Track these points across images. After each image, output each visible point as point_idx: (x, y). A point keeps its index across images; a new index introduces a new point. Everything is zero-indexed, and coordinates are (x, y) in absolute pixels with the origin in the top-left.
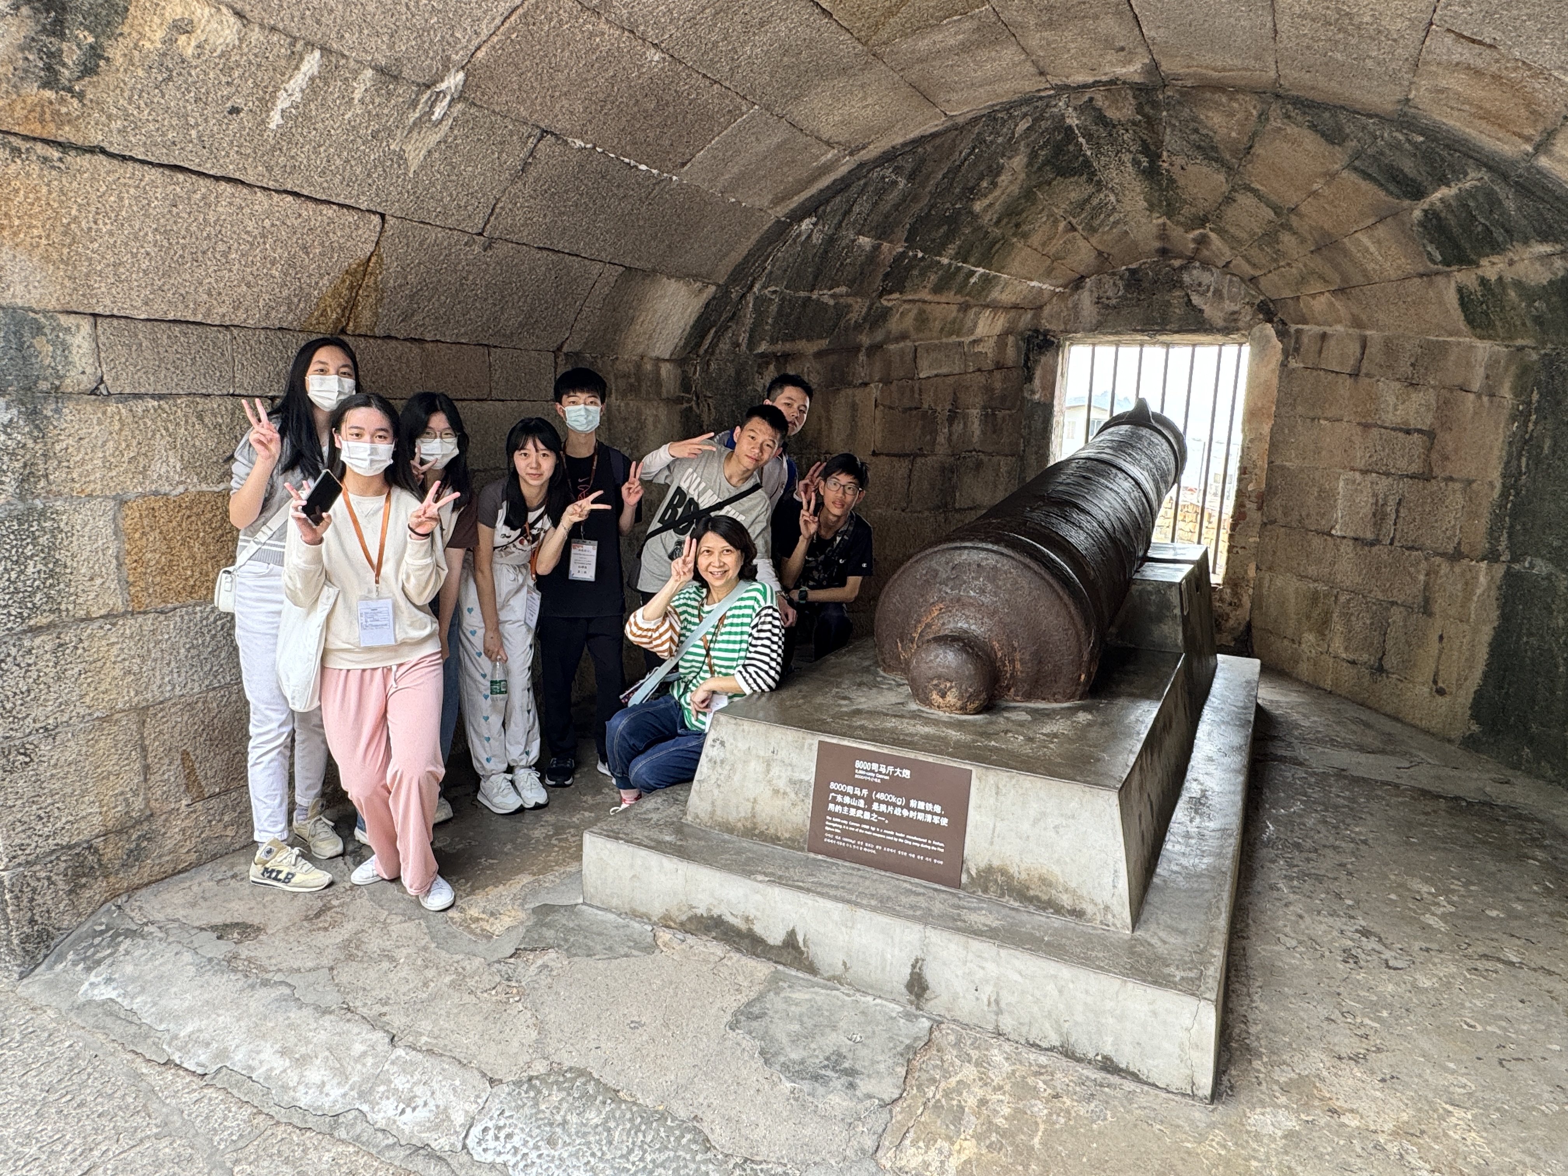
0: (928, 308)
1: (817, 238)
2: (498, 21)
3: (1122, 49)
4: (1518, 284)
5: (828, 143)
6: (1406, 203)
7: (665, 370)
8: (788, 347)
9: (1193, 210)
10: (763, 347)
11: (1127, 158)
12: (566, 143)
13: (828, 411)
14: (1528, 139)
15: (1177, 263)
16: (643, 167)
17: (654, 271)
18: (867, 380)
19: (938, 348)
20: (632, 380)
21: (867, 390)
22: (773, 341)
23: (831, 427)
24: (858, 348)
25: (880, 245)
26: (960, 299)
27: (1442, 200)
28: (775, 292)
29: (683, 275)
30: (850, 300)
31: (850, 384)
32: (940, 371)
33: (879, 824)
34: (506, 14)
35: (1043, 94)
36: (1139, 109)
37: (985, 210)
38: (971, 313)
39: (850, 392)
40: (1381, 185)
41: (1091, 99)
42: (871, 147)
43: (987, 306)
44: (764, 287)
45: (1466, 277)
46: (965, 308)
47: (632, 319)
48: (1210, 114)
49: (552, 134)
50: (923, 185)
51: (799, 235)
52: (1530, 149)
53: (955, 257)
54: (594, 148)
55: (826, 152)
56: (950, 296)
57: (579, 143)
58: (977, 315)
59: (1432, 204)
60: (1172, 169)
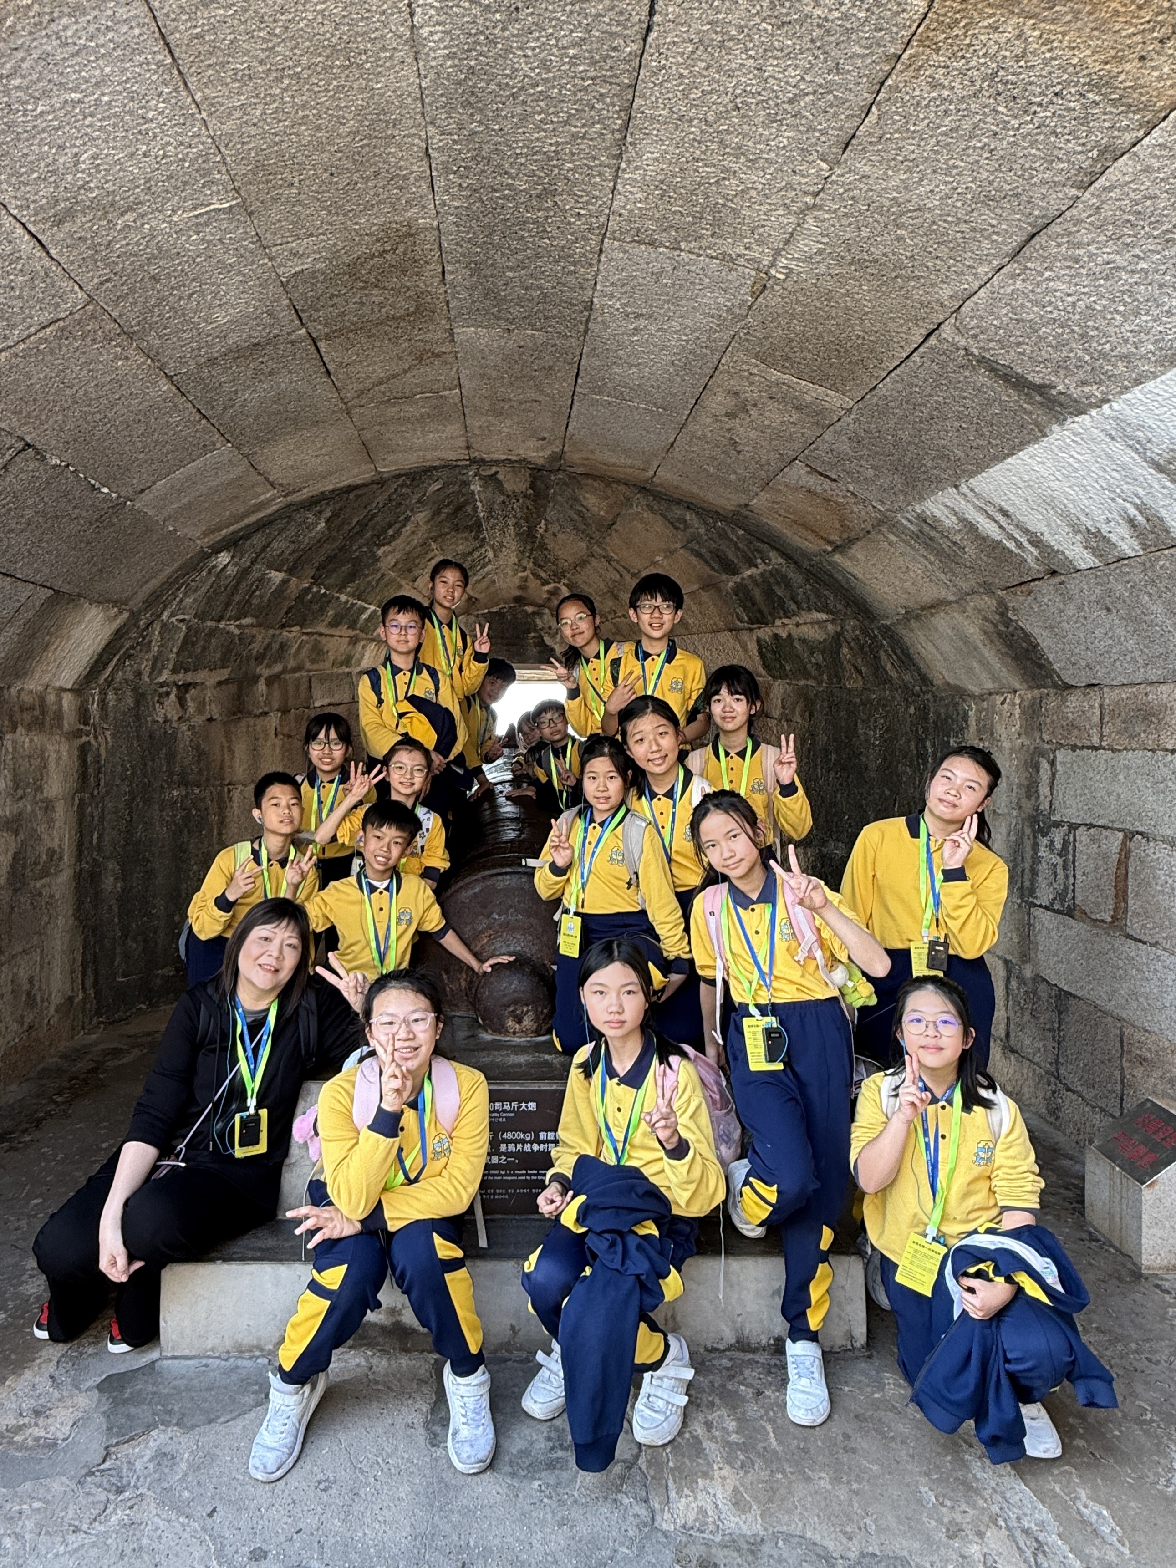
0: (323, 640)
1: (231, 571)
2: (32, 330)
3: (544, 439)
4: (803, 641)
5: (272, 484)
6: (724, 577)
7: (67, 700)
8: (189, 677)
9: (554, 568)
10: (165, 676)
11: (511, 522)
12: (43, 458)
13: (230, 741)
14: (830, 543)
15: (530, 609)
16: (105, 490)
17: (79, 596)
18: (266, 709)
19: (330, 677)
20: (37, 713)
21: (268, 719)
22: (174, 671)
23: (232, 758)
24: (256, 679)
25: (289, 580)
26: (351, 633)
27: (750, 576)
28: (182, 621)
29: (102, 600)
30: (254, 631)
31: (250, 714)
32: (333, 701)
33: (508, 1166)
34: (46, 323)
35: (459, 463)
36: (532, 486)
37: (386, 555)
38: (359, 647)
39: (251, 721)
40: (706, 562)
41: (497, 473)
42: (305, 491)
43: (373, 640)
44: (173, 615)
45: (765, 633)
46: (354, 641)
47: (47, 646)
48: (588, 495)
49: (35, 449)
50: (339, 528)
51: (214, 567)
52: (830, 549)
53: (353, 595)
54: (67, 466)
55: (268, 491)
56: (344, 630)
57: (55, 461)
58: (364, 647)
59: (743, 579)
60: (547, 535)
